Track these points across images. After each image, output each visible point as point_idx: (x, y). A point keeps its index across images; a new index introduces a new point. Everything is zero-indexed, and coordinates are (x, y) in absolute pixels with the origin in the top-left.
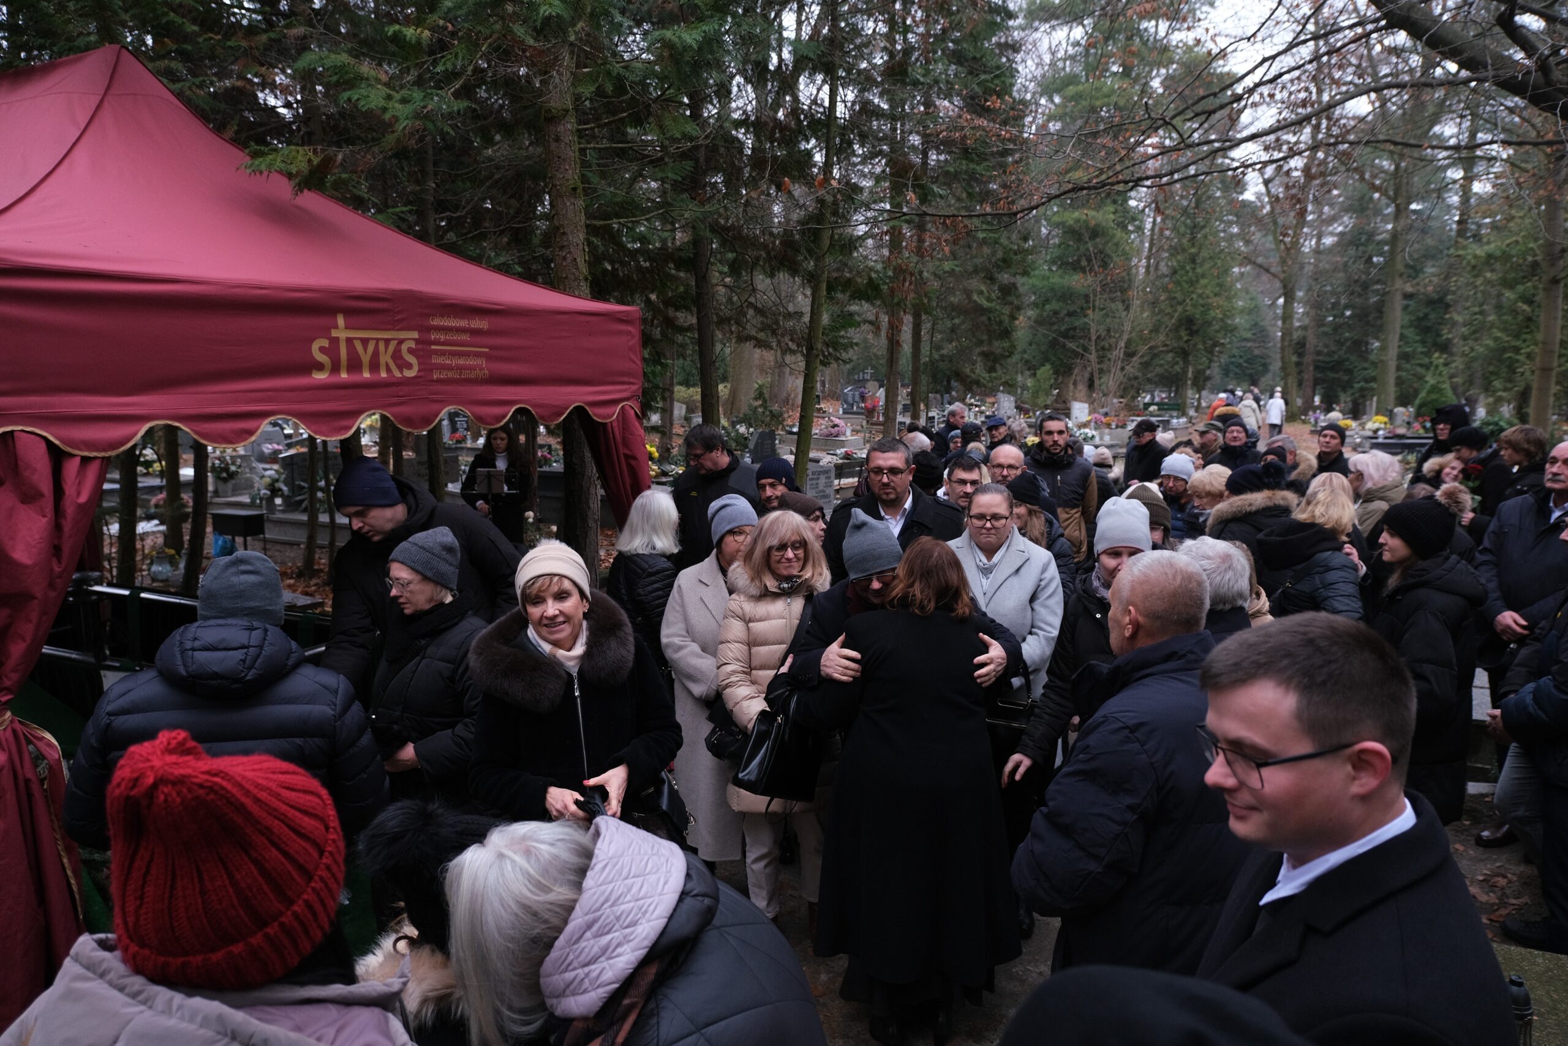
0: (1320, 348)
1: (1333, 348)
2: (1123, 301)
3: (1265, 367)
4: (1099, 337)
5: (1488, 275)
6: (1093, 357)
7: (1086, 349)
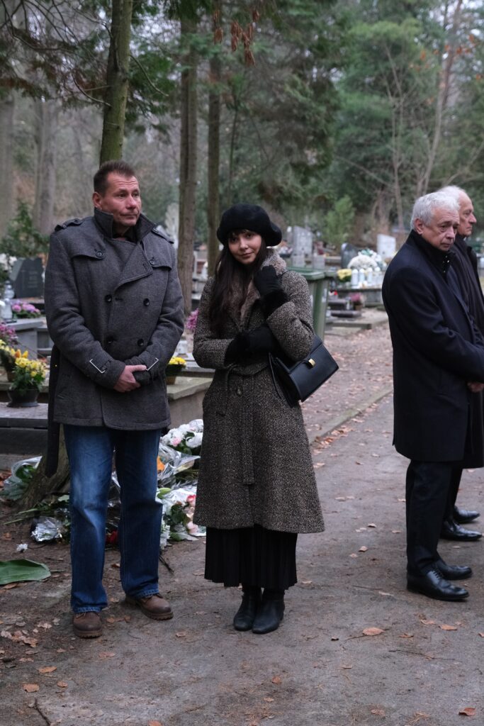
4: (401, 166)
7: (388, 180)
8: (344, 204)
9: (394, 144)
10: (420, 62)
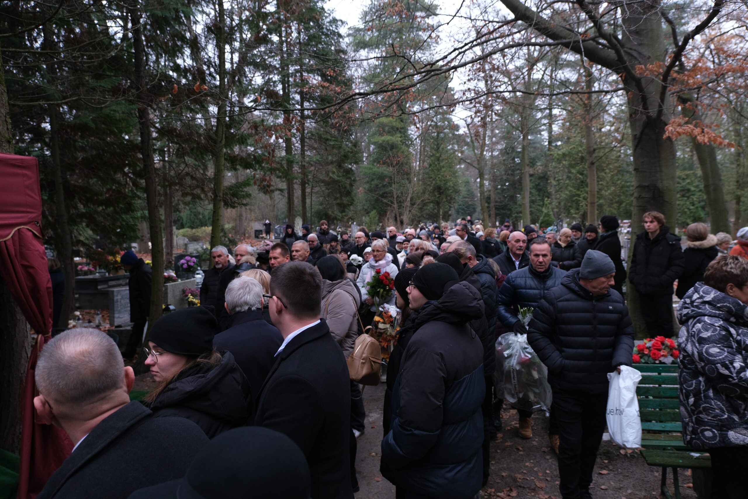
0: (497, 199)
1: (502, 199)
2: (408, 179)
3: (474, 210)
4: (398, 197)
5: (564, 162)
6: (396, 206)
7: (392, 203)
8: (373, 213)
9: (394, 188)
10: (403, 152)
